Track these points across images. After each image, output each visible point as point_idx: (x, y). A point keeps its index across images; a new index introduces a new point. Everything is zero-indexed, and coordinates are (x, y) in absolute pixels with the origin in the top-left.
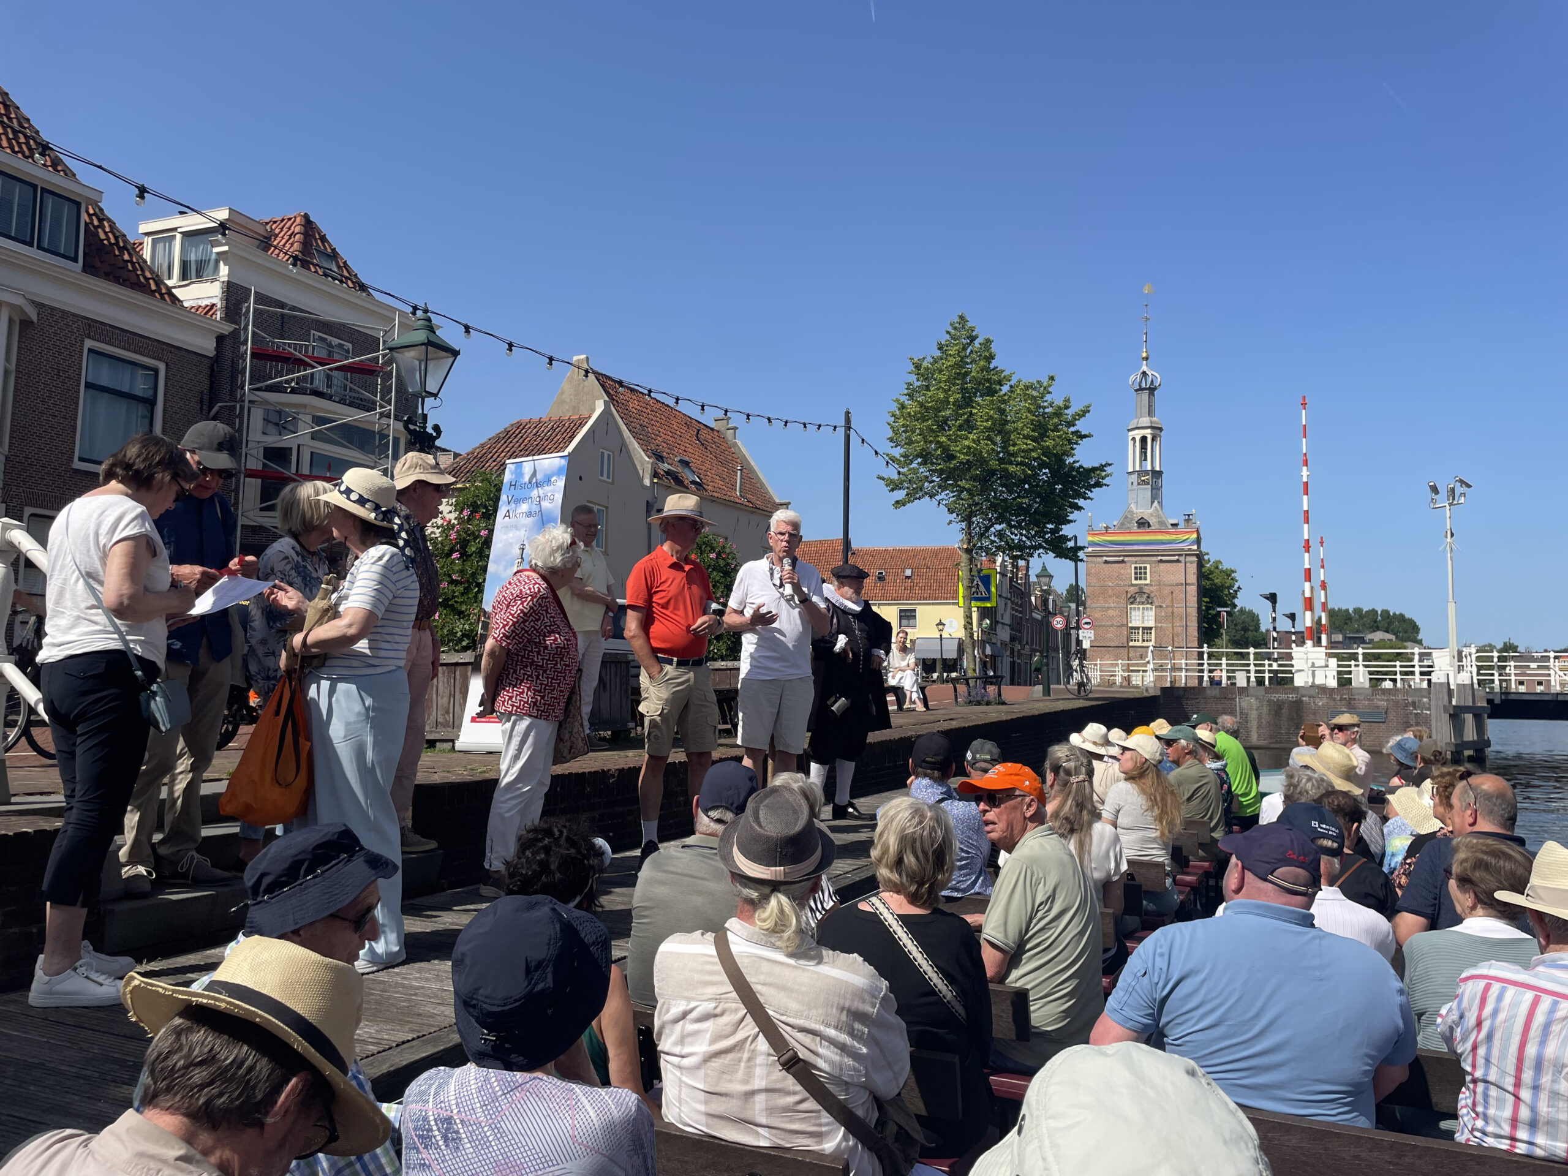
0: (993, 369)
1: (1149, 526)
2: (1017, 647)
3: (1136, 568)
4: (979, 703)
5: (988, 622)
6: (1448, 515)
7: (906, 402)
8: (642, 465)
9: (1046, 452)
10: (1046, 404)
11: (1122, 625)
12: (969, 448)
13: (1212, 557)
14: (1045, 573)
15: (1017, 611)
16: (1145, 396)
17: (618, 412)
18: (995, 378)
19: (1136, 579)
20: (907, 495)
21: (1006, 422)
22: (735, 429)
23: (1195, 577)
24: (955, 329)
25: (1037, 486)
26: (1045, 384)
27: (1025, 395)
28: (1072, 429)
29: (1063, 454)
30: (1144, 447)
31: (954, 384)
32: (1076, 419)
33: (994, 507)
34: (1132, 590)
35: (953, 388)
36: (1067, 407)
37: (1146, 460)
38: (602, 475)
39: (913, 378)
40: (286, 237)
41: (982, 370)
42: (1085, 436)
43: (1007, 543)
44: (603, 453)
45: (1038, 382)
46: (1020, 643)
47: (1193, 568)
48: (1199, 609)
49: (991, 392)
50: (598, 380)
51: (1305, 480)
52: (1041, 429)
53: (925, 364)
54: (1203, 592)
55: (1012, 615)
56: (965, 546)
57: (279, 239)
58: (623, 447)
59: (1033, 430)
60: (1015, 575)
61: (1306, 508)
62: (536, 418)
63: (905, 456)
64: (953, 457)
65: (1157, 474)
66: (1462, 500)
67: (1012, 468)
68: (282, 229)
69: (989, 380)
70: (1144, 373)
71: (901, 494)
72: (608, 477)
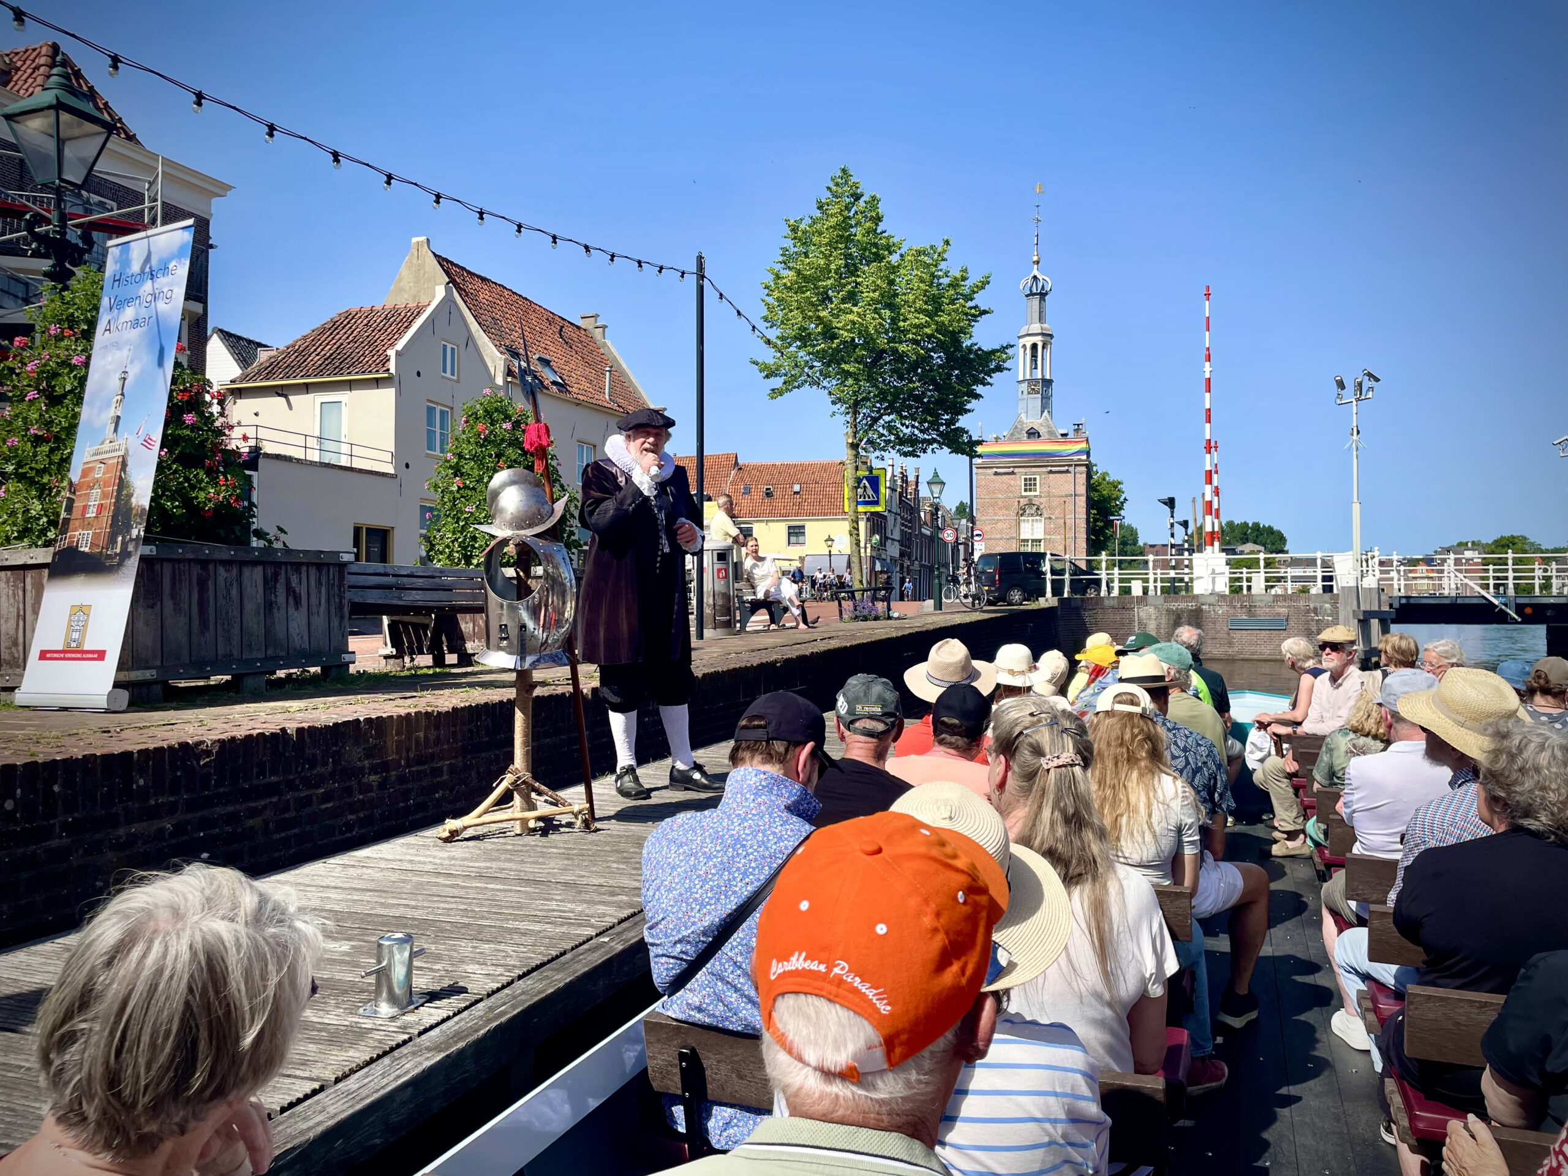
0: (881, 233)
1: (1039, 436)
2: (907, 563)
3: (1026, 480)
4: (865, 619)
5: (878, 537)
6: (1355, 411)
7: (782, 272)
8: (493, 361)
9: (941, 328)
10: (940, 273)
11: (1012, 538)
12: (853, 323)
13: (1099, 469)
14: (936, 480)
15: (906, 526)
16: (1036, 301)
17: (465, 302)
18: (883, 241)
19: (1026, 490)
20: (785, 383)
21: (896, 295)
22: (604, 327)
23: (1084, 487)
24: (837, 185)
25: (931, 370)
26: (940, 250)
27: (917, 261)
28: (970, 304)
29: (960, 332)
30: (1034, 356)
31: (835, 249)
32: (974, 292)
33: (882, 395)
34: (1023, 502)
35: (834, 254)
36: (964, 279)
37: (1036, 368)
38: (445, 371)
39: (788, 244)
40: (29, 71)
41: (868, 233)
42: (985, 312)
43: (897, 436)
44: (445, 346)
45: (932, 247)
46: (909, 559)
47: (1082, 479)
48: (1088, 520)
49: (878, 258)
50: (442, 266)
51: (1207, 376)
52: (935, 304)
53: (802, 227)
54: (1091, 504)
55: (902, 531)
56: (850, 441)
57: (20, 73)
58: (470, 340)
59: (926, 303)
60: (904, 490)
61: (1208, 407)
62: (367, 307)
63: (782, 338)
64: (834, 337)
65: (1047, 383)
66: (1370, 395)
67: (902, 348)
68: (24, 62)
69: (876, 245)
70: (1035, 277)
71: (777, 382)
72: (453, 374)
